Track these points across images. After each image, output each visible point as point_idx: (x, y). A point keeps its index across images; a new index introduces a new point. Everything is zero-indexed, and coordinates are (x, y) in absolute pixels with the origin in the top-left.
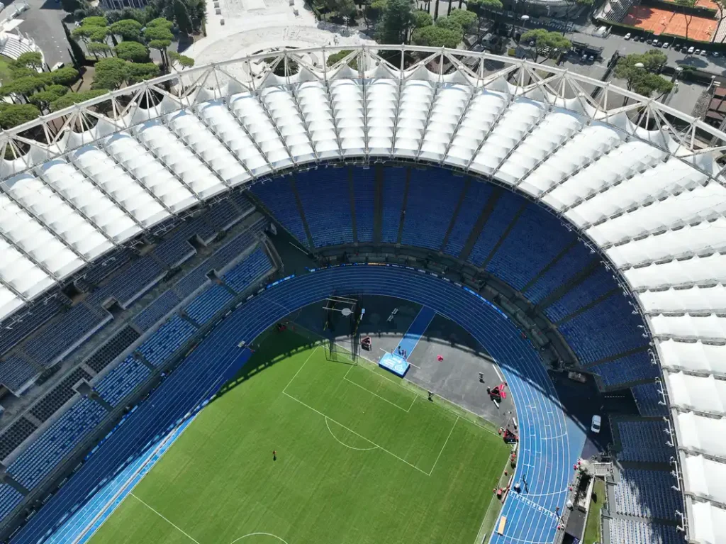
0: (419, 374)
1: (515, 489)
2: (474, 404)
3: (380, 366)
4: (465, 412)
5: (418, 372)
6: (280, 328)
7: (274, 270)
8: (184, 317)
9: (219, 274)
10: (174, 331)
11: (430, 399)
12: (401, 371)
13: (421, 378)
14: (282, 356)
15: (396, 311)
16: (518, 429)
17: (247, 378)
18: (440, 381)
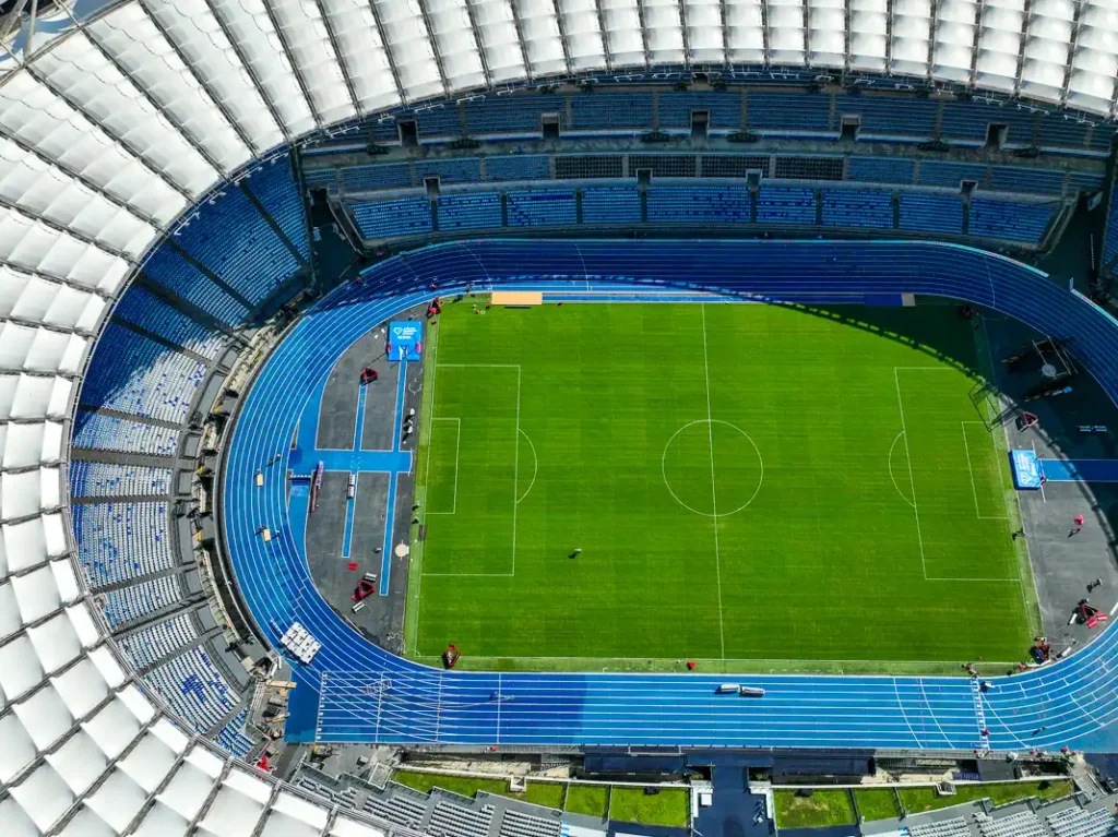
0: (1036, 506)
1: (982, 684)
2: (1050, 591)
3: (1010, 454)
4: (1030, 584)
5: (1038, 502)
6: (964, 311)
7: (1034, 247)
8: (895, 202)
9: (976, 192)
10: (872, 207)
11: (1014, 535)
12: (1024, 480)
13: (1033, 511)
14: (934, 351)
15: (1102, 429)
16: (1060, 661)
17: (881, 333)
18: (1048, 536)
